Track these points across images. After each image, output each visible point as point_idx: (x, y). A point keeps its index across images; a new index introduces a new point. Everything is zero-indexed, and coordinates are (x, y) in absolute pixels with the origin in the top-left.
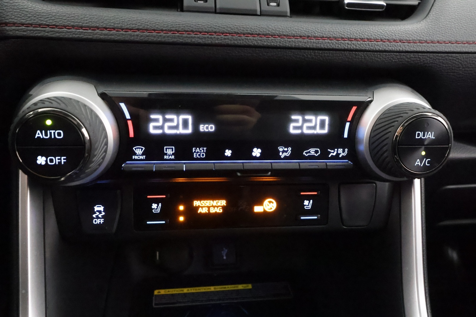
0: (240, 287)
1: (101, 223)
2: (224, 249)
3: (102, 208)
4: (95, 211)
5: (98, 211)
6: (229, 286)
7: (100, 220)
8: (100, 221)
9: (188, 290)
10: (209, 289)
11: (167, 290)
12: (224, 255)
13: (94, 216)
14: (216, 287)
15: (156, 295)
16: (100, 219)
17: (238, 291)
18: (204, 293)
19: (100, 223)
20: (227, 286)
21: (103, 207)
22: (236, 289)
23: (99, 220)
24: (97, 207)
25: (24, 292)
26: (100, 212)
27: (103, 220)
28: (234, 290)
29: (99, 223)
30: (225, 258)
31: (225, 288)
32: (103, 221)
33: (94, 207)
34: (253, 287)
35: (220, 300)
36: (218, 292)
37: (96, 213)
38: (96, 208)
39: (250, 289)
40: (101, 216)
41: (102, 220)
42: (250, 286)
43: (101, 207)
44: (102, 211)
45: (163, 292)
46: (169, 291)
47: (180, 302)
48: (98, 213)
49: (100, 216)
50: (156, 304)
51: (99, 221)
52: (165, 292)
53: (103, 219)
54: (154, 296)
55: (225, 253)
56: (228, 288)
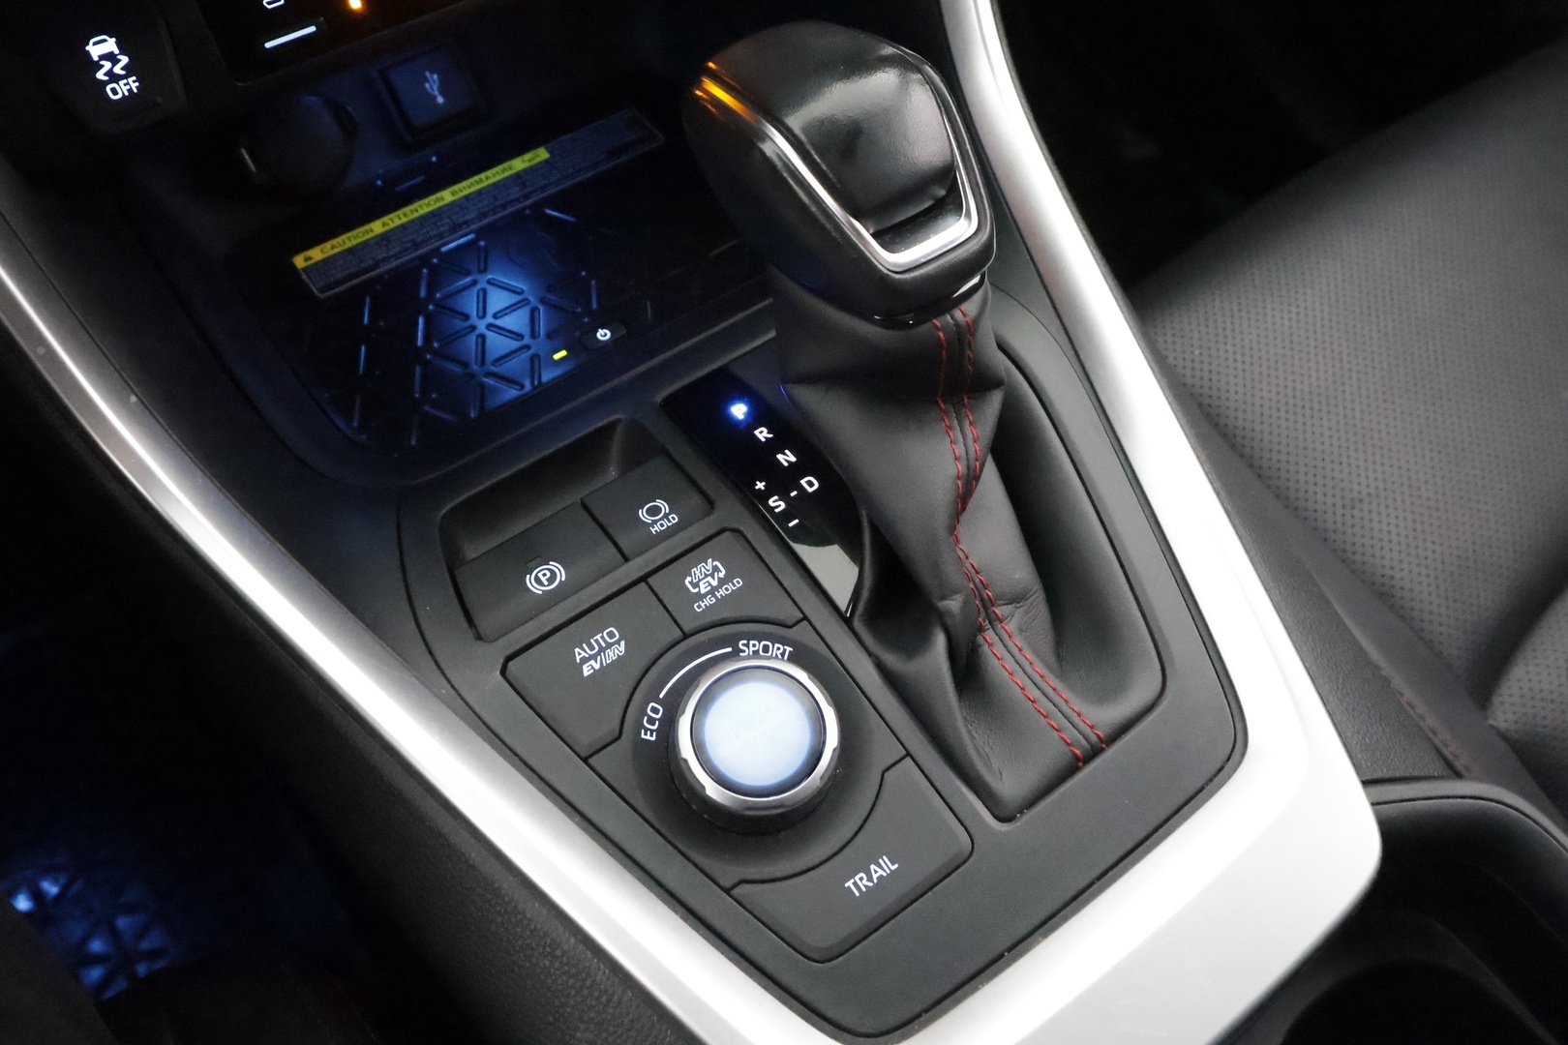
0: (519, 164)
1: (135, 91)
2: (428, 74)
3: (110, 45)
4: (96, 58)
5: (103, 57)
6: (489, 173)
7: (125, 85)
8: (128, 87)
9: (384, 225)
10: (438, 200)
11: (328, 245)
12: (436, 93)
13: (100, 75)
14: (456, 187)
15: (305, 269)
16: (125, 81)
17: (518, 177)
18: (433, 214)
19: (130, 91)
20: (483, 176)
21: (114, 40)
22: (507, 174)
23: (122, 83)
24: (95, 44)
25: (41, 351)
26: (111, 57)
27: (134, 82)
28: (507, 178)
29: (127, 94)
30: (440, 100)
31: (481, 181)
32: (137, 84)
33: (87, 48)
34: (550, 152)
35: (485, 215)
36: (467, 198)
37: (103, 66)
38: (95, 50)
39: (546, 161)
40: (122, 69)
41: (131, 80)
42: (542, 154)
43: (105, 41)
44: (117, 51)
45: (317, 254)
46: (333, 247)
47: (385, 260)
48: (107, 65)
49: (118, 70)
50: (322, 290)
51: (125, 89)
52: (322, 252)
53: (134, 78)
54: (303, 273)
55: (435, 87)
56: (487, 178)
